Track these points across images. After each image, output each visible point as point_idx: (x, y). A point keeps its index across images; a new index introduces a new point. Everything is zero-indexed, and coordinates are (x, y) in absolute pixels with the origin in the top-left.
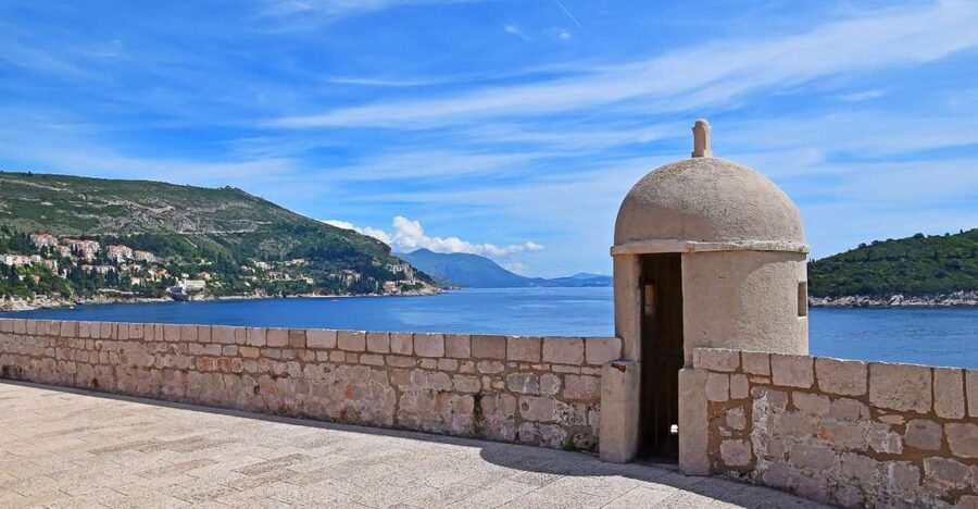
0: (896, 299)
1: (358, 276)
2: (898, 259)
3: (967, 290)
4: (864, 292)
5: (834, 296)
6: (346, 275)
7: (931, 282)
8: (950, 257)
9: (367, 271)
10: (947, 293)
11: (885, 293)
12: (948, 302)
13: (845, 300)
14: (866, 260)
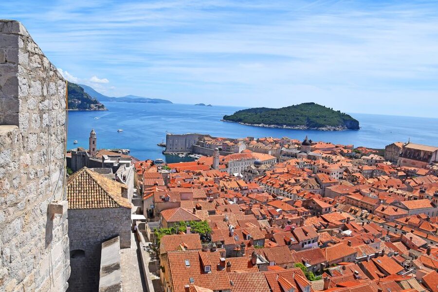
0: (285, 126)
1: (80, 102)
2: (284, 115)
3: (300, 125)
4: (277, 124)
5: (269, 124)
6: (75, 101)
7: (292, 122)
8: (297, 116)
9: (83, 100)
10: (296, 125)
11: (282, 125)
12: (296, 128)
13: (272, 126)
14: (277, 115)
